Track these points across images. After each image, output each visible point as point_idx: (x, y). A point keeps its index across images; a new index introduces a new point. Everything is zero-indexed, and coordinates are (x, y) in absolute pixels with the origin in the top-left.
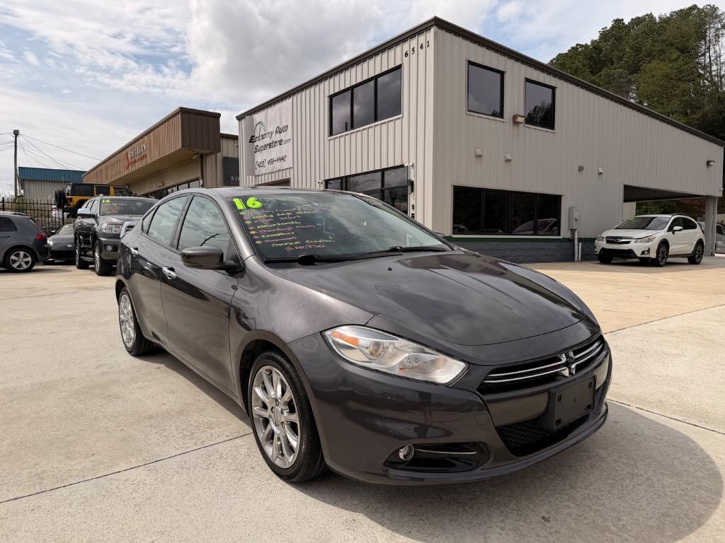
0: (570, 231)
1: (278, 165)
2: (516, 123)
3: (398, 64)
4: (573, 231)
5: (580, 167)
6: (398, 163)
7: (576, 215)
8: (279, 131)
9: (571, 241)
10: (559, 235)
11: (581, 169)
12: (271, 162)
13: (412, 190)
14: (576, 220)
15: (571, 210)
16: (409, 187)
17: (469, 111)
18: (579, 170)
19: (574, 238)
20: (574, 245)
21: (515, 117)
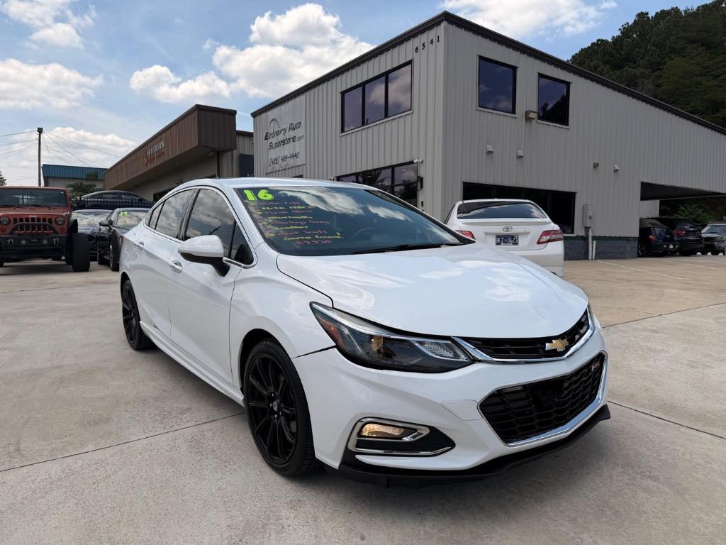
0: (583, 230)
1: (291, 162)
2: (528, 119)
3: (408, 59)
4: (587, 229)
5: (594, 164)
6: (408, 160)
7: (590, 213)
8: (293, 128)
9: (585, 239)
10: (573, 232)
11: (596, 166)
12: (284, 159)
13: (422, 187)
14: (590, 217)
15: (584, 208)
16: (419, 184)
17: (479, 106)
18: (594, 167)
19: (588, 237)
20: (588, 243)
21: (527, 113)
